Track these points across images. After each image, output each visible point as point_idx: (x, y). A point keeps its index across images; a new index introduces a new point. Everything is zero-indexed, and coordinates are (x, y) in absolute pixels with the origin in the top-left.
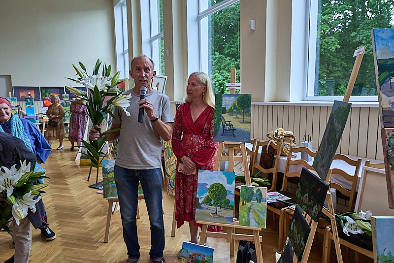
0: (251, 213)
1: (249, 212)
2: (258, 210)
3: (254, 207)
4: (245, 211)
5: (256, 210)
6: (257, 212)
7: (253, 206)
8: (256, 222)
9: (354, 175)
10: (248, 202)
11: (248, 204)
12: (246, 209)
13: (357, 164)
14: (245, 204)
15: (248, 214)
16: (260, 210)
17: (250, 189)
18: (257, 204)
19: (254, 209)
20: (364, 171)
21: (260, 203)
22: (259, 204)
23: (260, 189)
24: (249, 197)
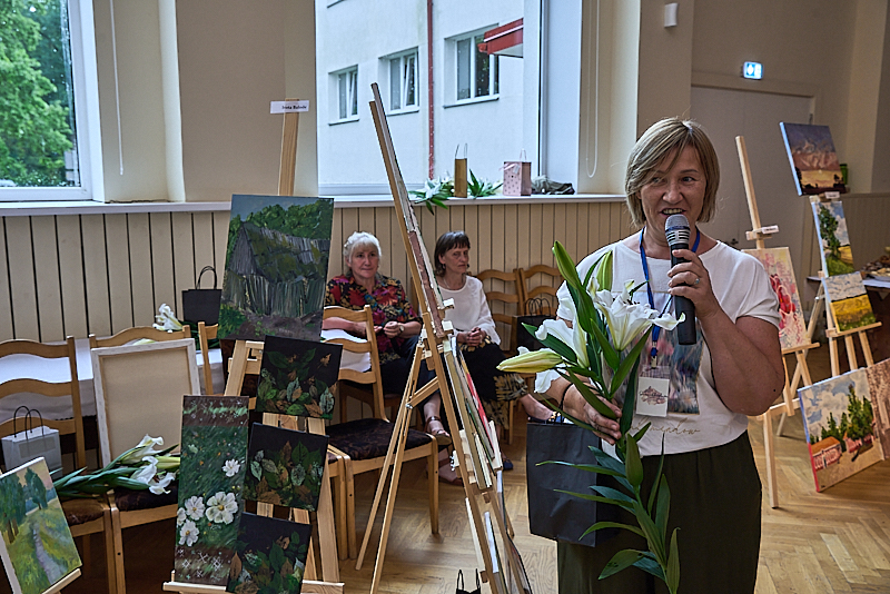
0: (39, 548)
1: (34, 547)
2: (50, 529)
3: (40, 527)
4: (24, 553)
5: (46, 532)
6: (50, 534)
7: (36, 525)
8: (58, 562)
9: (70, 380)
10: (20, 522)
11: (24, 528)
12: (25, 545)
13: (68, 351)
14: (17, 532)
15: (35, 556)
16: (54, 526)
17: (9, 481)
18: (41, 512)
19: (41, 533)
20: (97, 359)
21: (46, 506)
22: (48, 511)
23: (32, 469)
24: (17, 508)
